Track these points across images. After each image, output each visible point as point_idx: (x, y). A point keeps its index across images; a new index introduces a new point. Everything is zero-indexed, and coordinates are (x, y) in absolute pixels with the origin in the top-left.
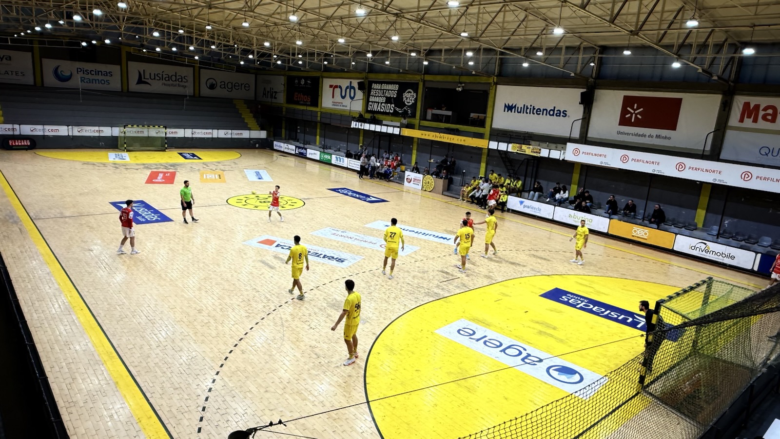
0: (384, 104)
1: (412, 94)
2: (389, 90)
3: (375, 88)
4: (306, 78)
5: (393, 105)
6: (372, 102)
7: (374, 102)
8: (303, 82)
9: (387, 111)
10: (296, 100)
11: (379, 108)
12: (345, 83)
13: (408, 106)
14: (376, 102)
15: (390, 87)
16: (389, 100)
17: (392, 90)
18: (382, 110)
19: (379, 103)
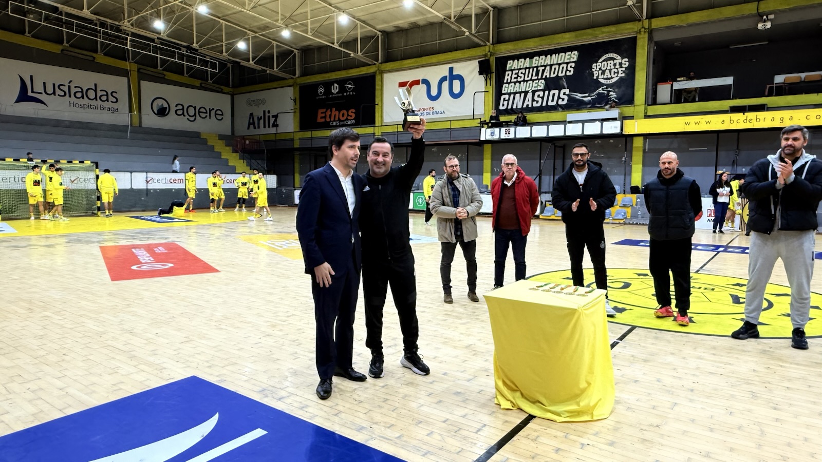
0: (541, 94)
1: (617, 62)
2: (551, 66)
3: (515, 66)
4: (342, 83)
5: (567, 91)
6: (509, 94)
7: (515, 94)
8: (335, 89)
9: (550, 103)
10: (323, 120)
11: (528, 103)
12: (435, 74)
13: (608, 86)
14: (520, 93)
15: (555, 59)
16: (552, 84)
17: (559, 65)
18: (535, 105)
19: (526, 93)
